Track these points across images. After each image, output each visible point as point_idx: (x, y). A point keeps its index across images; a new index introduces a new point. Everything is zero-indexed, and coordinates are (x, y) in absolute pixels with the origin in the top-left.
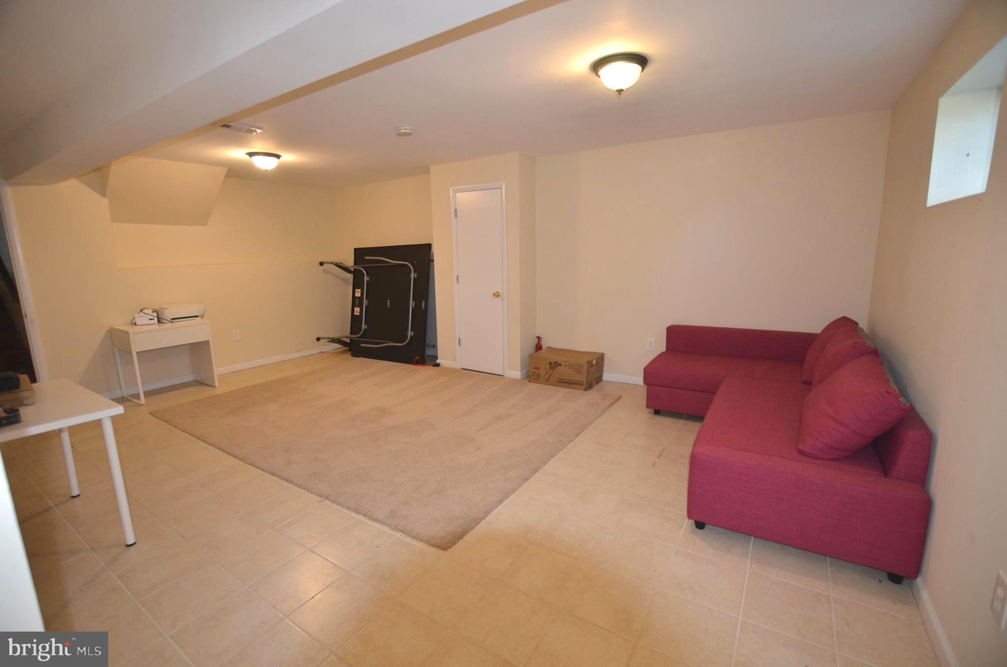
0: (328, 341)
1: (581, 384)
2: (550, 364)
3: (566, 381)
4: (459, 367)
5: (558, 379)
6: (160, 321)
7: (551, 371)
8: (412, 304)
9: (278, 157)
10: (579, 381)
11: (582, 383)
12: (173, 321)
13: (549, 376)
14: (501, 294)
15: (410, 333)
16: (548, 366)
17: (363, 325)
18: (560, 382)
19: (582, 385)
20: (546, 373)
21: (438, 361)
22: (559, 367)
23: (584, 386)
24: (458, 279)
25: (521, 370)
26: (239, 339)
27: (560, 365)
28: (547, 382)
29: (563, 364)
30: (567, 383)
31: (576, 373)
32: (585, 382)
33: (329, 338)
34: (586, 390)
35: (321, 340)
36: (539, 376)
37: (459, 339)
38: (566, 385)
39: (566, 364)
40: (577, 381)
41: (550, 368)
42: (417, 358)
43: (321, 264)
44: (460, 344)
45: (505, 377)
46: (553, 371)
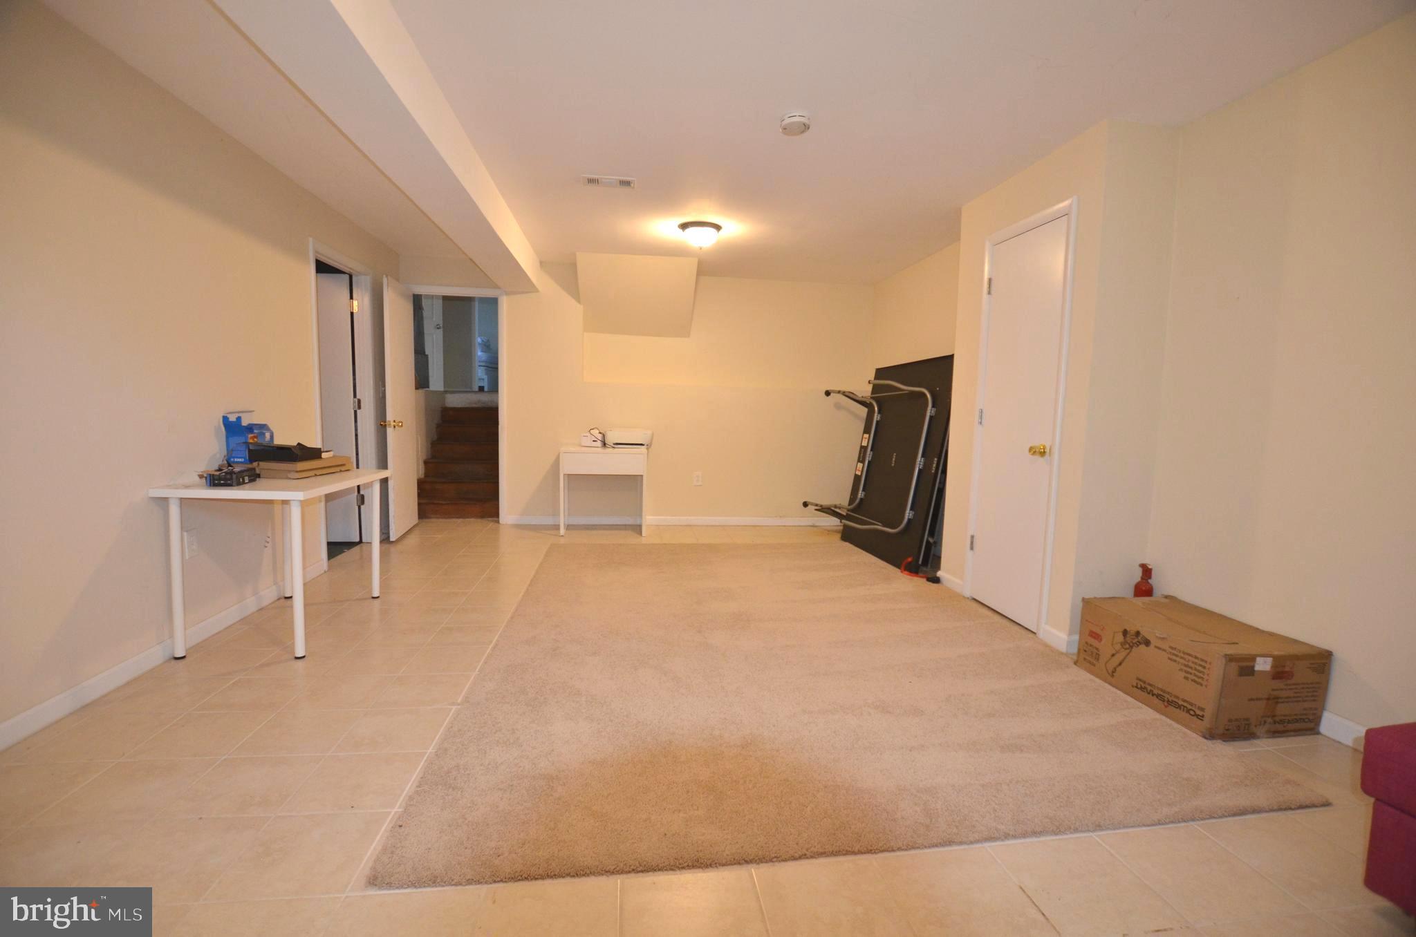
0: (816, 510)
1: (1197, 716)
2: (1125, 633)
3: (1156, 692)
4: (968, 593)
5: (1138, 679)
6: (604, 444)
7: (1123, 653)
8: (920, 461)
9: (718, 227)
10: (1191, 704)
11: (1198, 712)
12: (616, 446)
13: (1118, 663)
14: (1047, 450)
15: (908, 514)
16: (1120, 638)
17: (860, 492)
18: (1142, 689)
19: (1201, 718)
20: (1113, 655)
21: (939, 574)
22: (1142, 647)
23: (1206, 723)
24: (981, 417)
25: (1070, 633)
26: (700, 483)
27: (1147, 643)
28: (1111, 676)
29: (1154, 642)
30: (1158, 696)
31: (1186, 678)
32: (1208, 714)
33: (817, 505)
34: (1210, 735)
35: (809, 506)
36: (1097, 657)
37: (972, 537)
38: (1156, 701)
39: (1165, 646)
40: (1185, 701)
41: (1122, 644)
42: (910, 559)
43: (828, 393)
44: (972, 548)
45: (1037, 637)
46: (1128, 654)
